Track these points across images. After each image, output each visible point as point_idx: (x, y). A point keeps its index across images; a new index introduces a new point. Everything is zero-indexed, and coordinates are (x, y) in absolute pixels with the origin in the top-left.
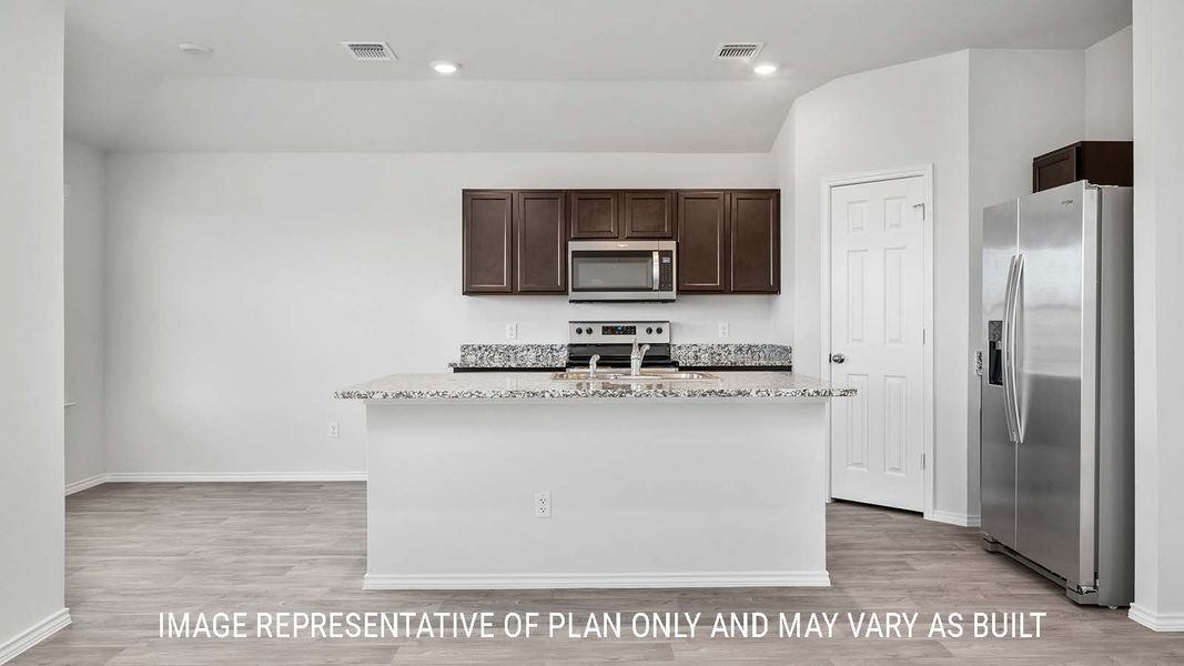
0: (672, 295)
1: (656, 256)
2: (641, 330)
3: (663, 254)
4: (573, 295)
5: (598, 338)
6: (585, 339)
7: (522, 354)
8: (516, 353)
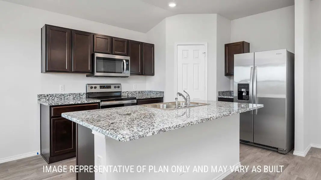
1: (124, 61)
2: (112, 87)
3: (127, 61)
4: (97, 74)
5: (99, 90)
7: (67, 97)
8: (65, 97)
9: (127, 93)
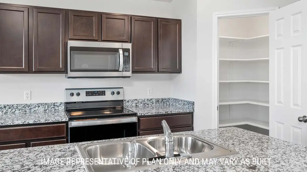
0: (129, 74)
1: (121, 52)
2: (108, 93)
3: (125, 50)
4: (71, 74)
5: (83, 98)
6: (75, 99)
7: (35, 109)
8: (31, 109)
9: (135, 102)
